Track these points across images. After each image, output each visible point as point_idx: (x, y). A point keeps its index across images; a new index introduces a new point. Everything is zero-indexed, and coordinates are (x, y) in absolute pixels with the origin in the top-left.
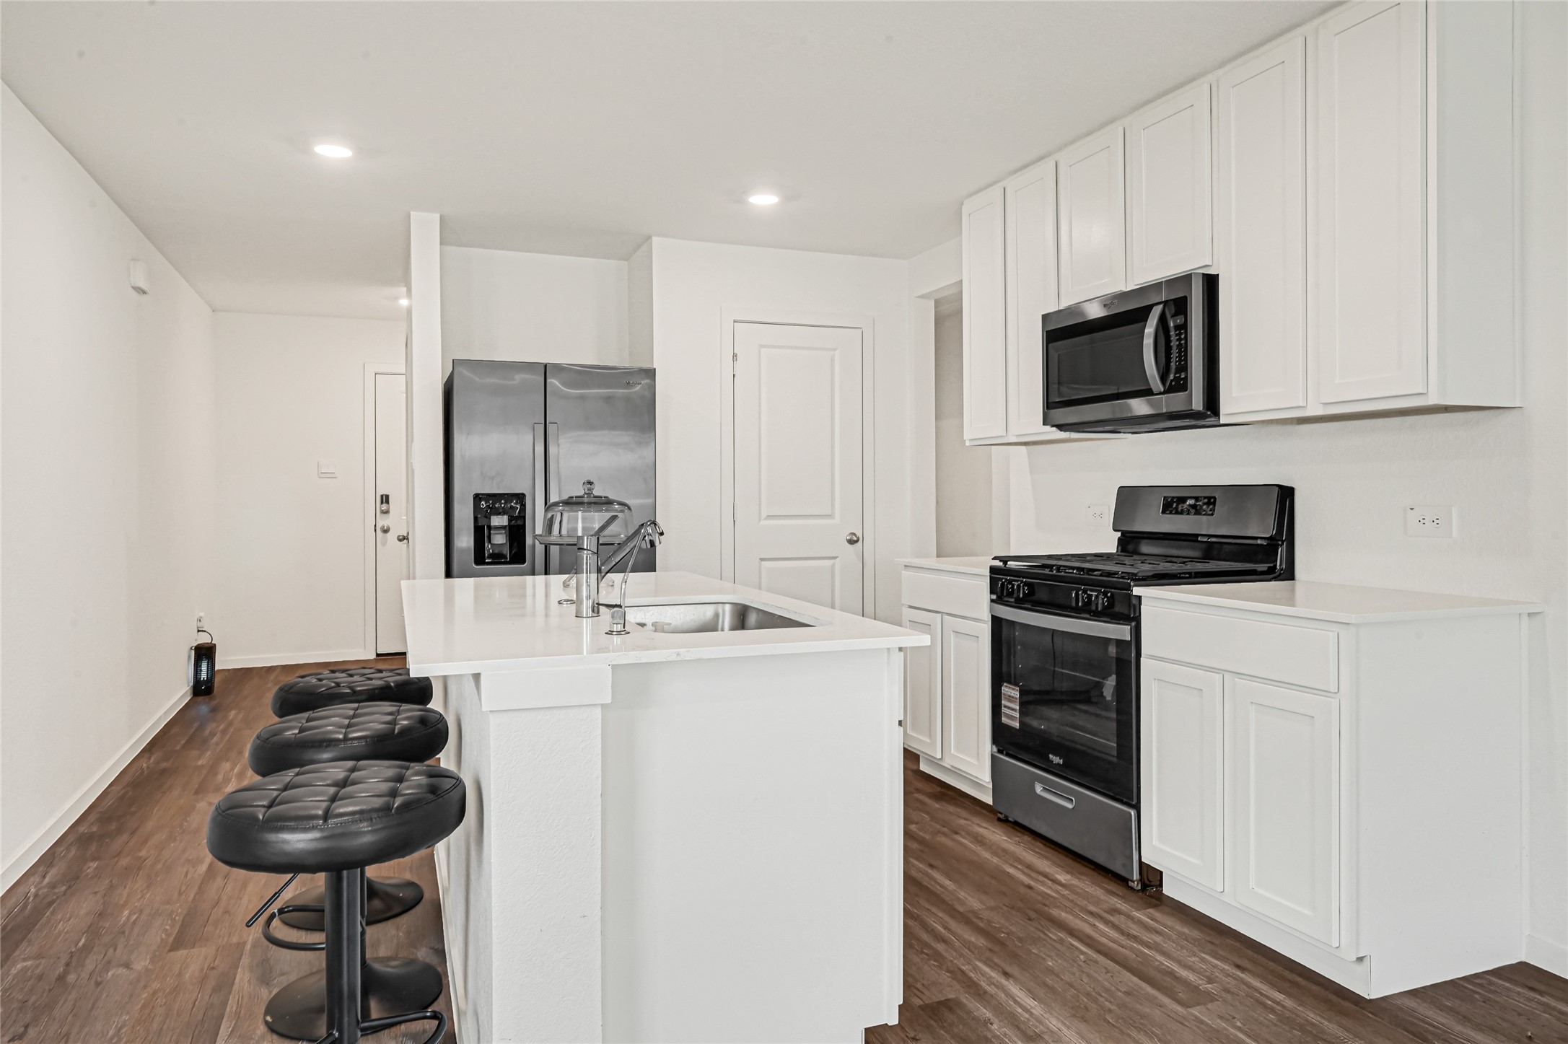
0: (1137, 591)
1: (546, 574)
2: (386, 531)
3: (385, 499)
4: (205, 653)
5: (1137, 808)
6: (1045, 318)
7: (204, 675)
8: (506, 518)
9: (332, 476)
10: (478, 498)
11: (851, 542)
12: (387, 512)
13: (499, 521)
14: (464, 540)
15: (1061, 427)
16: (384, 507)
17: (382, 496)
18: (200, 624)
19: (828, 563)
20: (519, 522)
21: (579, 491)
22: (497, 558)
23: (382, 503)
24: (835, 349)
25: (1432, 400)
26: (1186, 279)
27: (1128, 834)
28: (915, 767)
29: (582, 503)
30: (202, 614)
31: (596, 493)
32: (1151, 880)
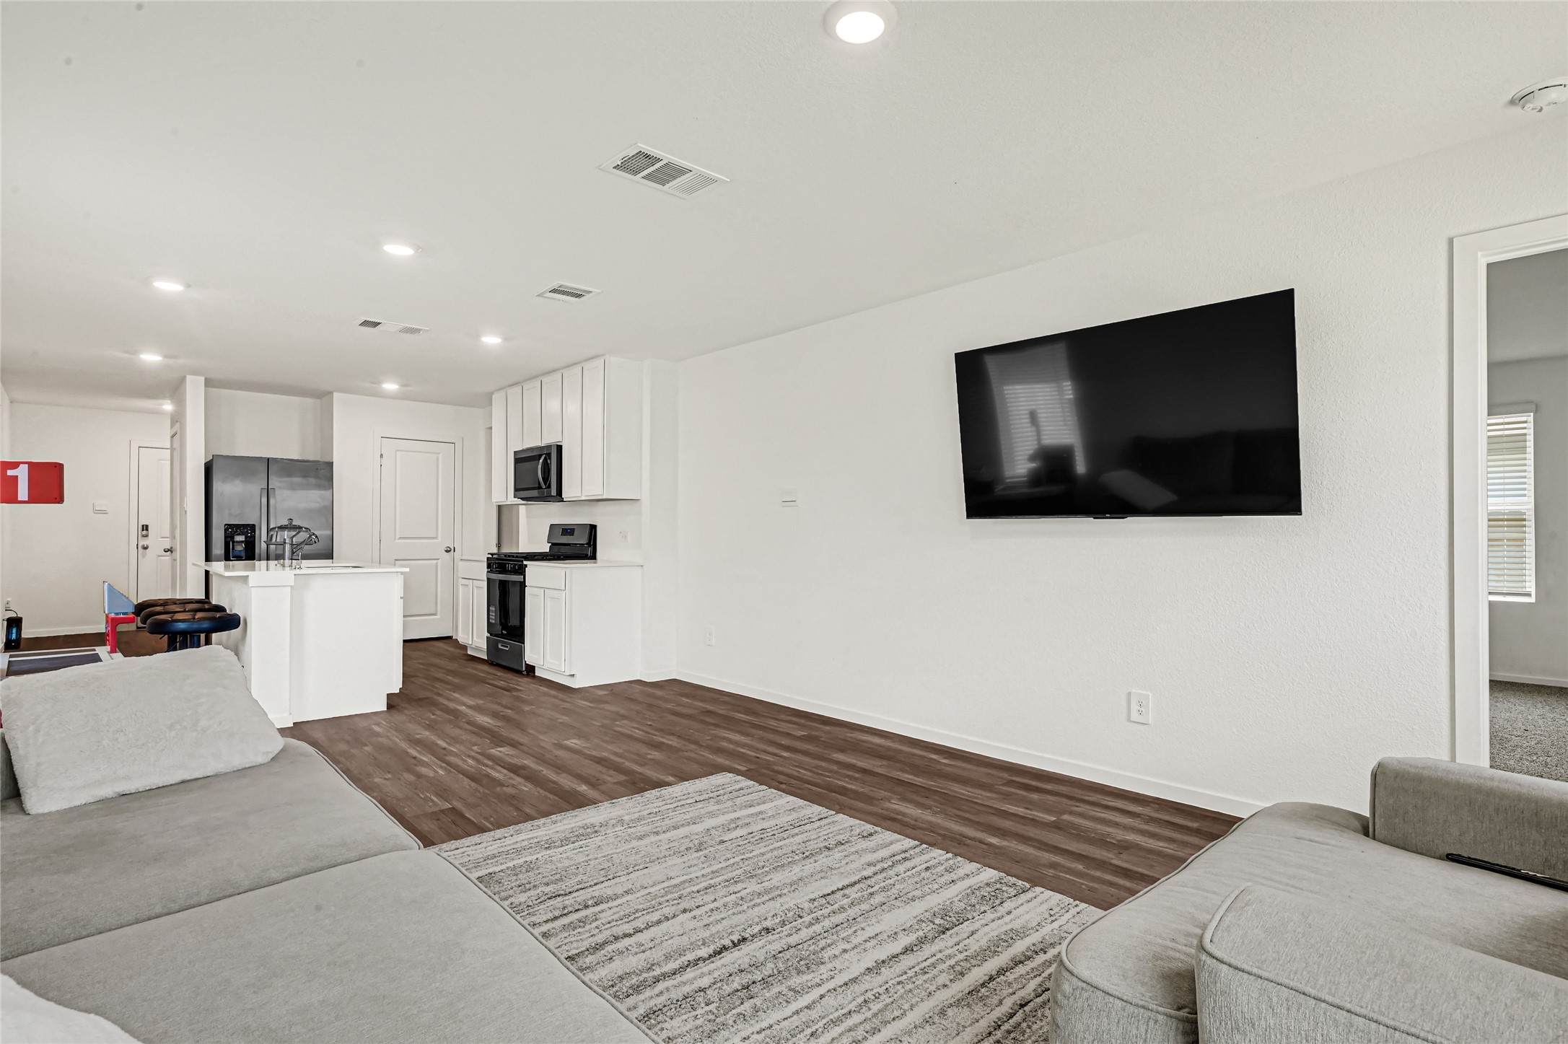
0: (525, 563)
1: (267, 560)
2: (145, 548)
3: (145, 528)
4: (14, 623)
5: (524, 643)
6: (516, 453)
7: (14, 636)
8: (244, 537)
9: (104, 512)
10: (228, 527)
11: (447, 551)
12: (147, 536)
13: (241, 538)
14: (218, 549)
15: (522, 499)
16: (145, 532)
17: (143, 526)
18: (8, 606)
19: (435, 561)
20: (252, 539)
21: (286, 523)
22: (238, 558)
23: (143, 530)
24: (439, 453)
25: (604, 497)
26: (549, 447)
27: (520, 654)
28: (465, 653)
29: (287, 528)
30: (9, 599)
31: (294, 523)
32: (531, 669)
